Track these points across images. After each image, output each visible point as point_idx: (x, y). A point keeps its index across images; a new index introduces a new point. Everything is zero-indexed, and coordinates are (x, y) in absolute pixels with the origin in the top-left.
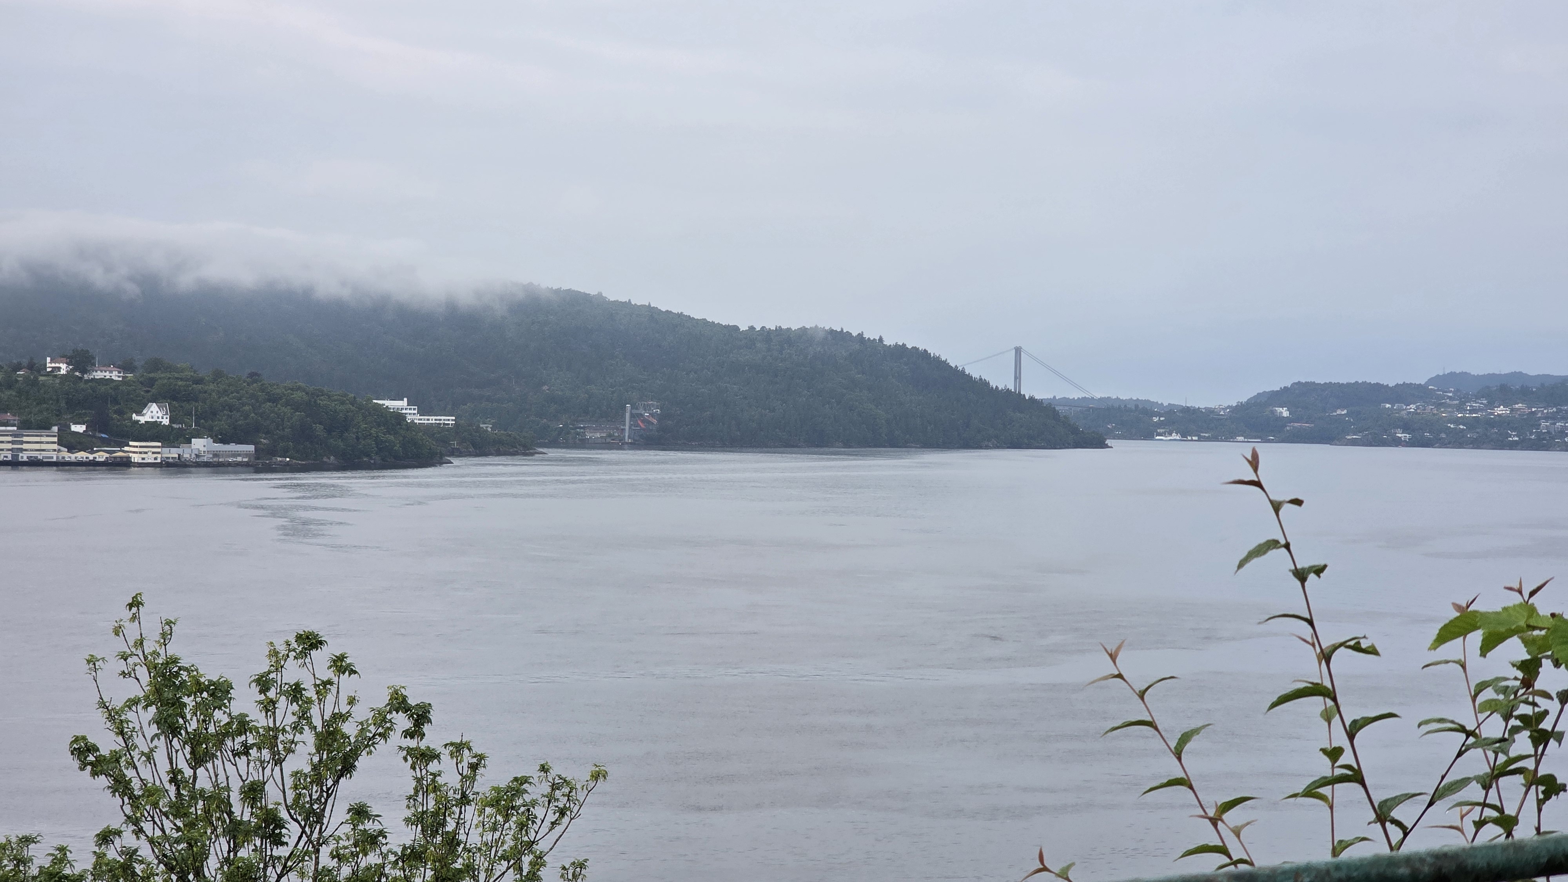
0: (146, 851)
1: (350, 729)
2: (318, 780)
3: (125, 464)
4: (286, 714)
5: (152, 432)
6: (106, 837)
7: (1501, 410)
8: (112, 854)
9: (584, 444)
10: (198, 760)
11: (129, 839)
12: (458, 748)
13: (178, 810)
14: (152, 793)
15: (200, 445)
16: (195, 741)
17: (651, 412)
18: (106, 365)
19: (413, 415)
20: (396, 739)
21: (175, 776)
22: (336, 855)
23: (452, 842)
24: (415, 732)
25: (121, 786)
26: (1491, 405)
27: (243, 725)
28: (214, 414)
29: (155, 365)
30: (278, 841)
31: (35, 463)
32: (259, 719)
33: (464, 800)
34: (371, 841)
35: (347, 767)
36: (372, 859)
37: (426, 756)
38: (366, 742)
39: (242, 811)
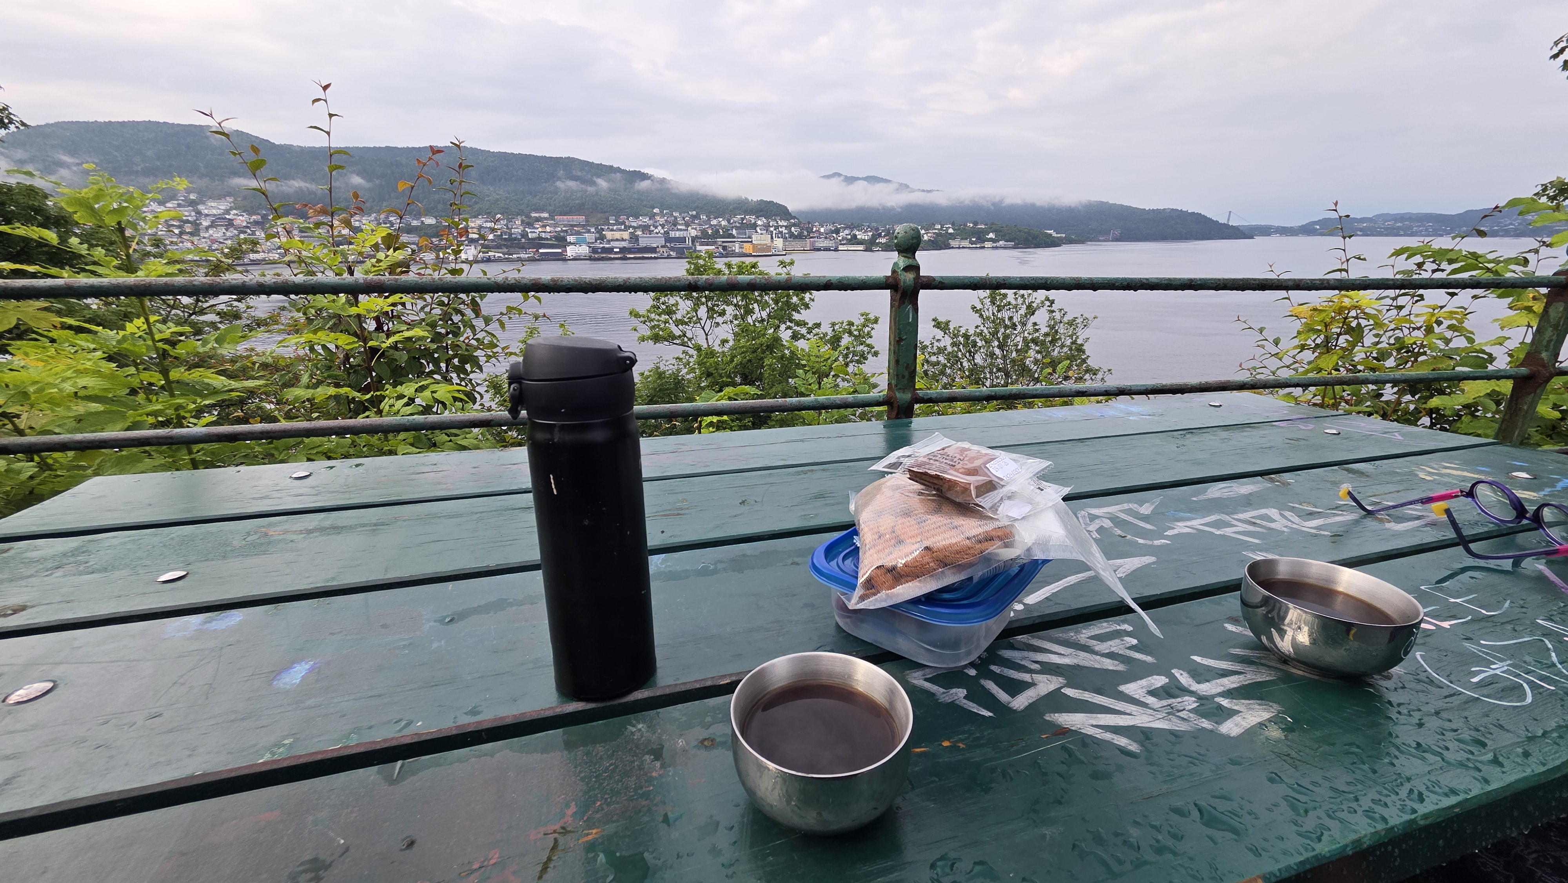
0: (986, 331)
1: (1035, 305)
2: (1026, 316)
3: (984, 247)
4: (1020, 300)
5: (991, 240)
6: (977, 327)
7: (1399, 224)
8: (978, 331)
9: (1099, 241)
10: (999, 311)
11: (982, 328)
12: (1061, 310)
13: (993, 322)
14: (988, 318)
15: (1002, 243)
16: (998, 306)
17: (1117, 233)
18: (981, 224)
19: (1055, 235)
20: (1046, 307)
21: (993, 313)
22: (1029, 334)
23: (1057, 332)
24: (1050, 306)
25: (981, 316)
26: (1396, 223)
27: (1009, 304)
28: (1005, 235)
29: (992, 224)
30: (1015, 329)
31: (963, 248)
32: (1013, 302)
33: (1061, 322)
34: (1037, 330)
35: (1033, 314)
36: (1037, 334)
37: (1053, 312)
38: (1038, 308)
39: (1007, 322)
